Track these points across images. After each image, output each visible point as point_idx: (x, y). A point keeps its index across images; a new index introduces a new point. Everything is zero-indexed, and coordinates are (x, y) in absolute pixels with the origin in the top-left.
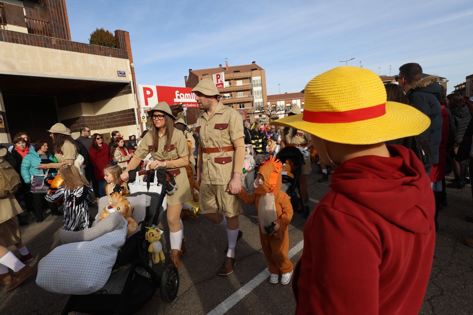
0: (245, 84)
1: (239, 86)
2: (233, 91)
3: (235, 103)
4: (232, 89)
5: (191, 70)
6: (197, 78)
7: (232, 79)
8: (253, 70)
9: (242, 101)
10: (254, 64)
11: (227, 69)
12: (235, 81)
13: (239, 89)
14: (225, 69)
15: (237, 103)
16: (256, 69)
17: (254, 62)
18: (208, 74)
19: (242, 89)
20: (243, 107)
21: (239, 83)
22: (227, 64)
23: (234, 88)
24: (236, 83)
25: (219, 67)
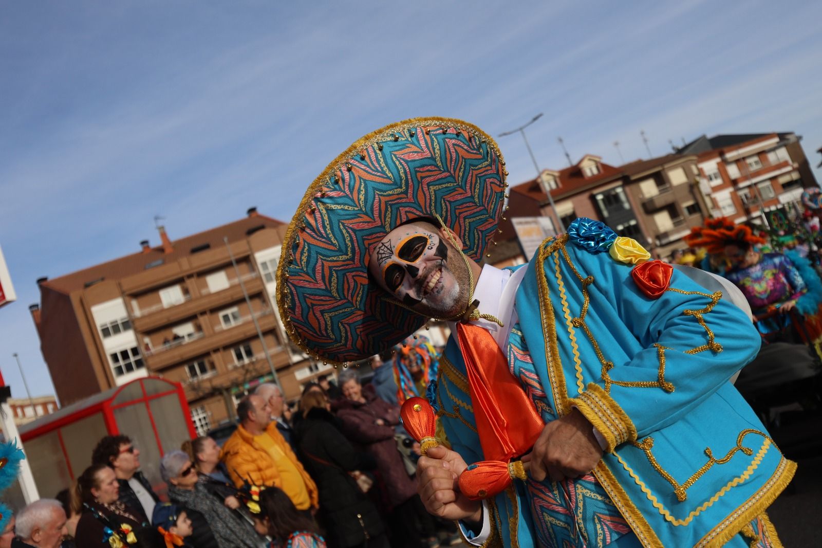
0: (236, 281)
1: (218, 293)
2: (203, 313)
3: (216, 350)
4: (194, 308)
5: (44, 279)
6: (64, 299)
7: (190, 276)
8: (251, 232)
9: (241, 337)
10: (253, 215)
11: (168, 250)
12: (201, 280)
13: (223, 301)
14: (161, 250)
15: (226, 347)
16: (262, 227)
17: (252, 210)
18: (103, 279)
19: (229, 300)
20: (249, 353)
21: (218, 283)
22: (164, 235)
23: (204, 301)
24: (206, 285)
25: (139, 249)
